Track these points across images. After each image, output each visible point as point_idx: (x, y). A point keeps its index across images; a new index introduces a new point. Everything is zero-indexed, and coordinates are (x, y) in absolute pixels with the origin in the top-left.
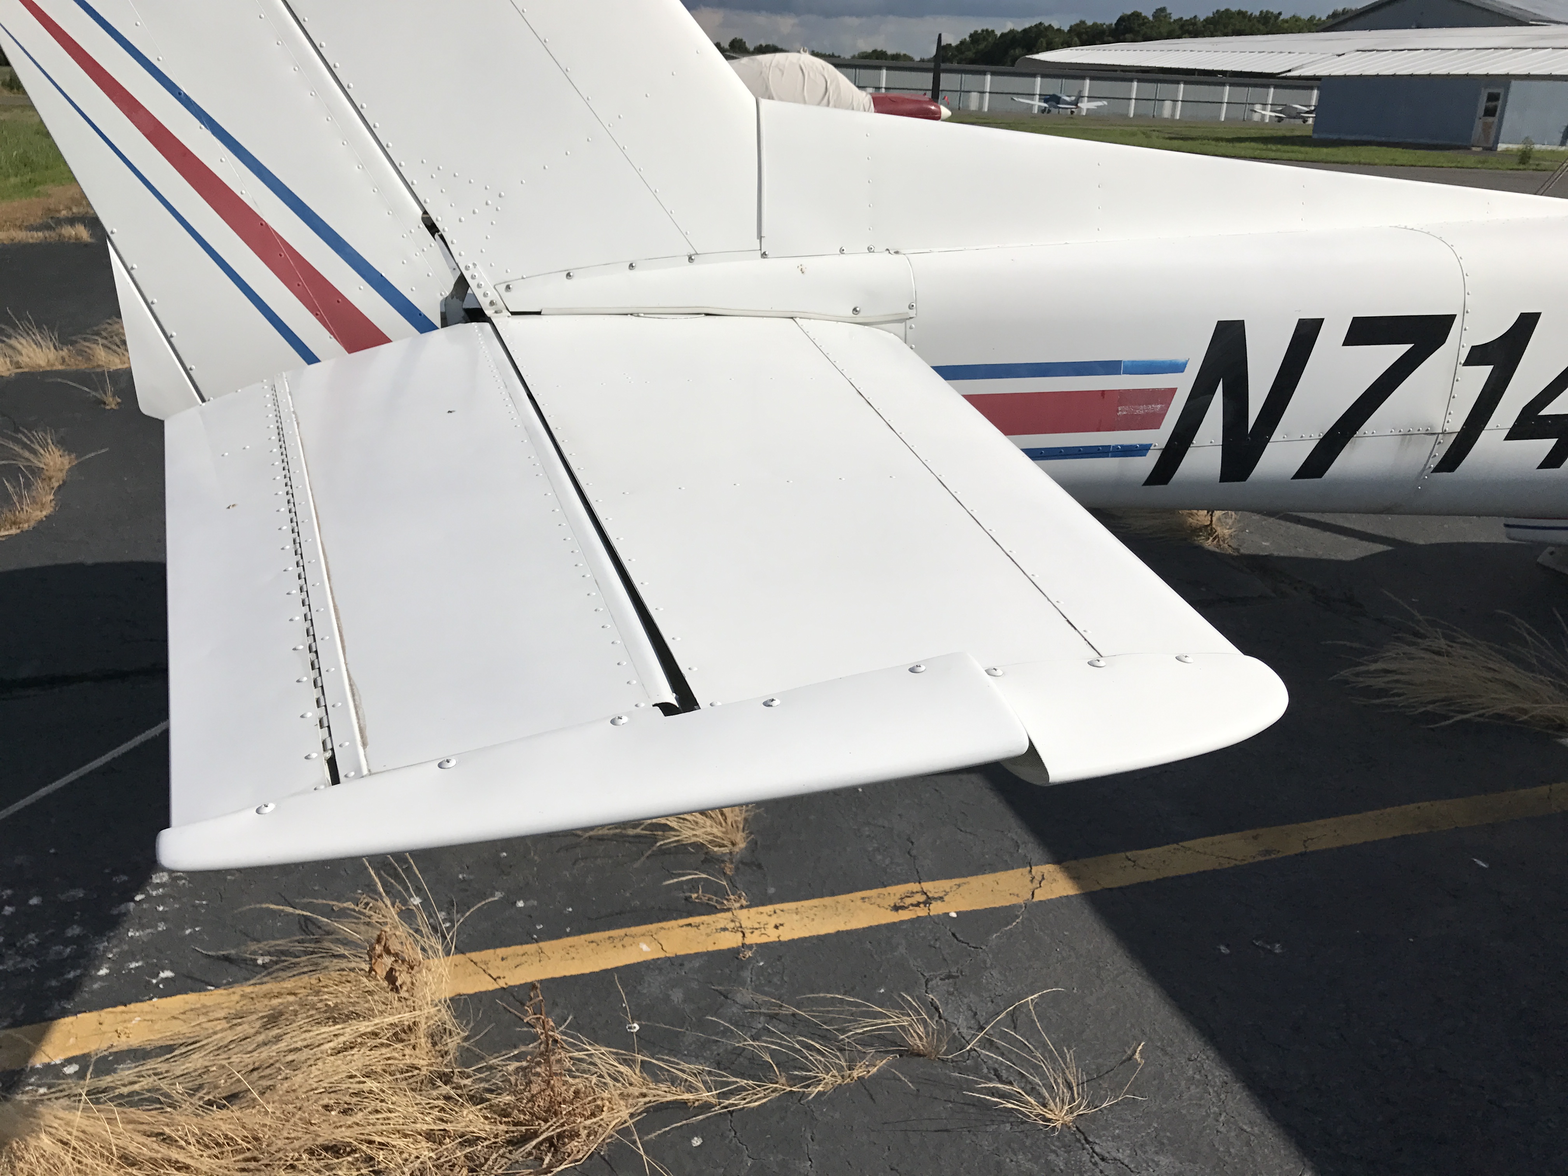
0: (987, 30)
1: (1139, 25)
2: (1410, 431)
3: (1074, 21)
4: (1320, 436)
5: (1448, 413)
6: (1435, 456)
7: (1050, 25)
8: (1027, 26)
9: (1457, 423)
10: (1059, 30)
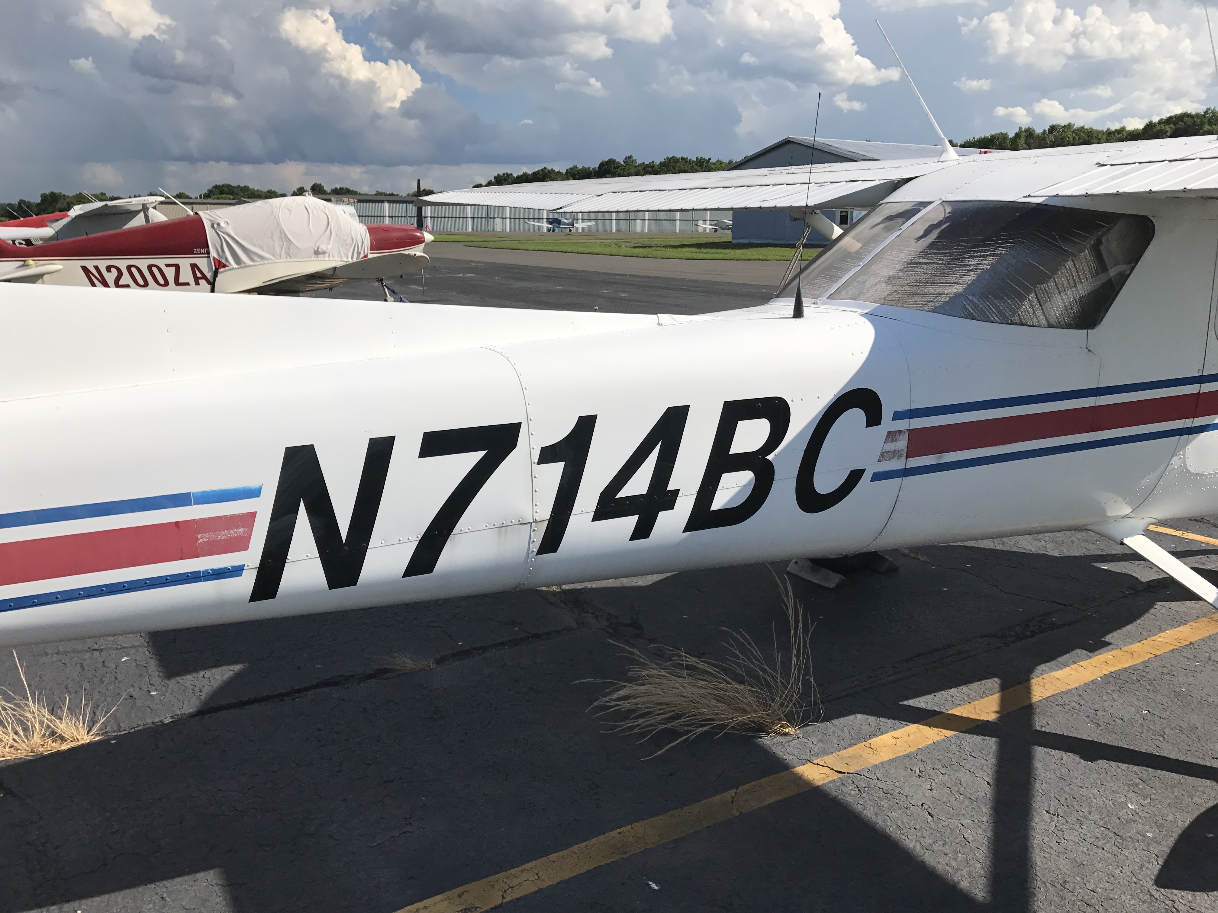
0: (507, 174)
1: (615, 168)
2: (503, 524)
3: (570, 166)
4: (417, 537)
5: (534, 505)
6: (534, 541)
7: (552, 169)
8: (536, 170)
9: (545, 511)
10: (559, 172)
